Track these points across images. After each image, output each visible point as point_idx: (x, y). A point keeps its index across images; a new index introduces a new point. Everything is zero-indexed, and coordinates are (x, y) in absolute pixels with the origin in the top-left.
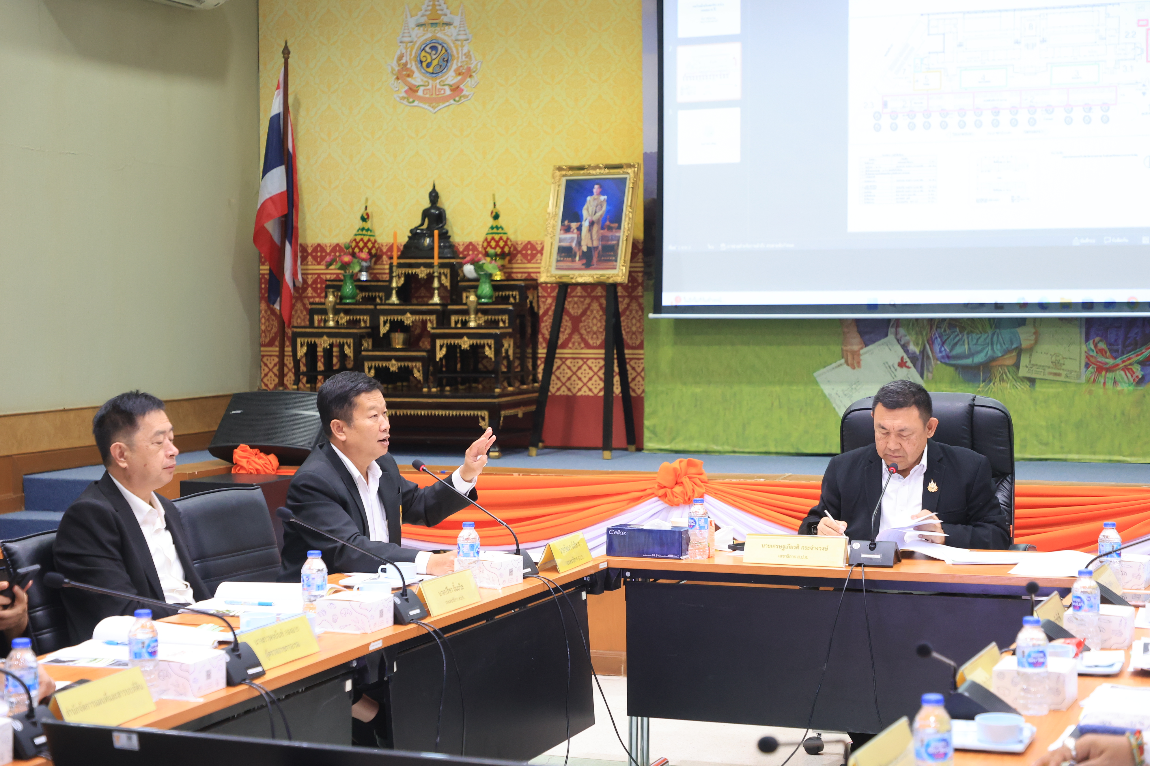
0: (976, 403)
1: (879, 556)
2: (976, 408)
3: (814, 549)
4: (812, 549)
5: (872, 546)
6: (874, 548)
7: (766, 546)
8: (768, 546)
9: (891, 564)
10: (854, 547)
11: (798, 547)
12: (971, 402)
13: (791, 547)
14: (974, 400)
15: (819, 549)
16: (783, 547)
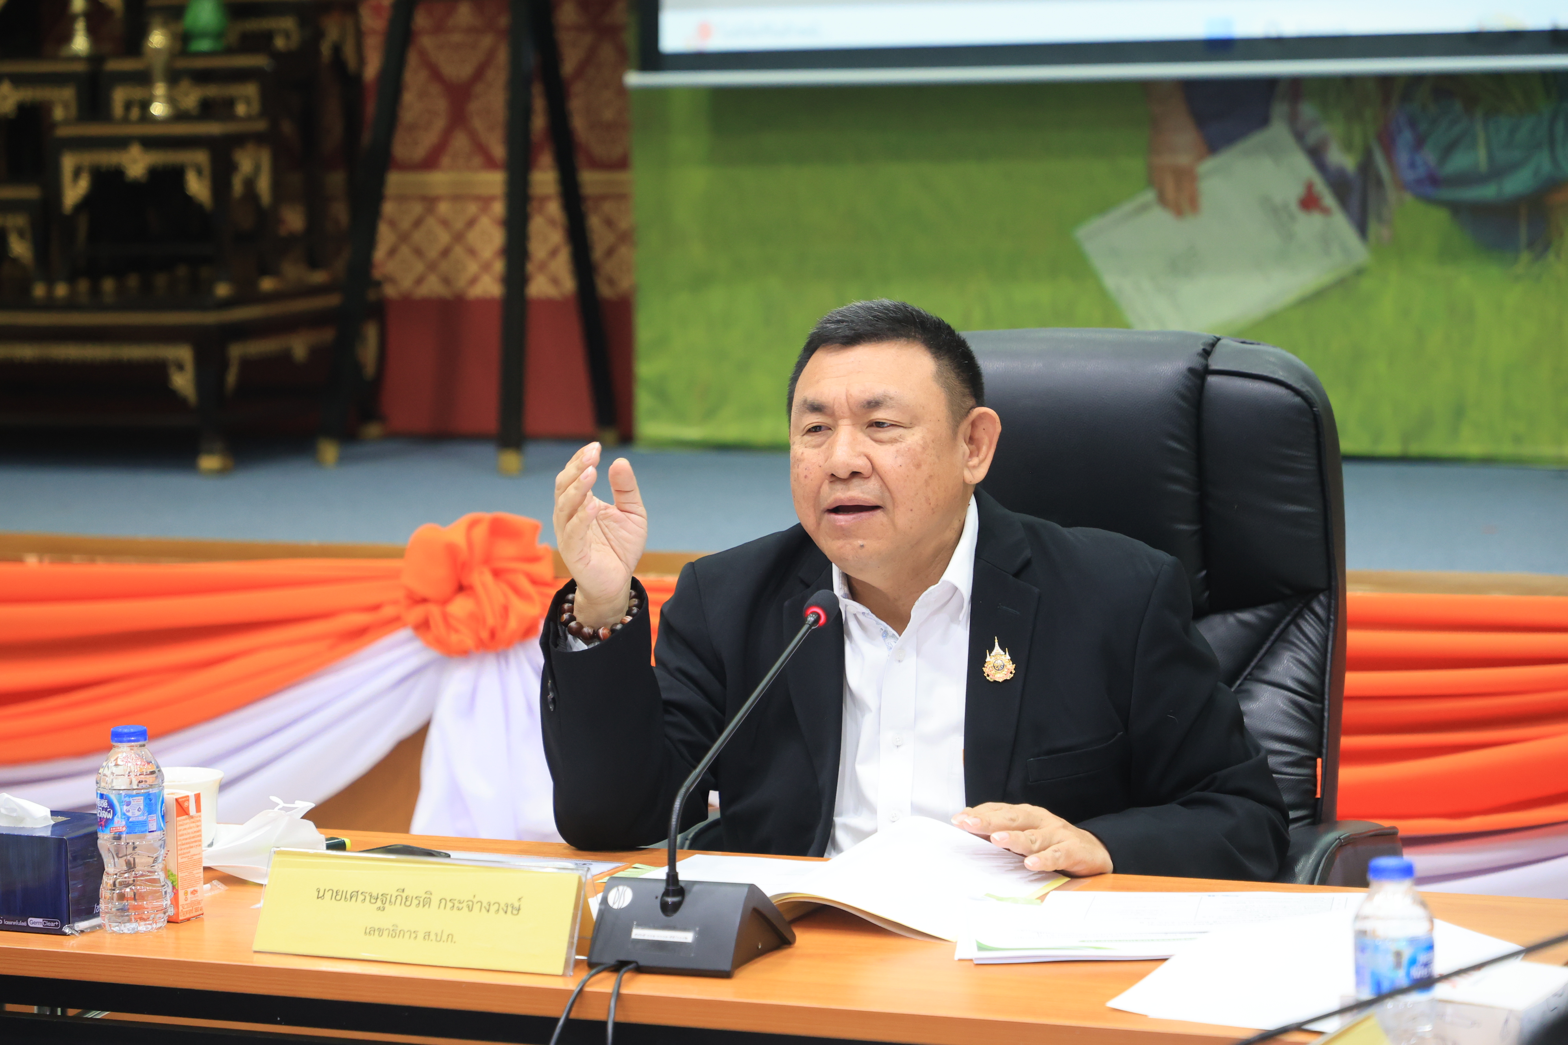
0: (1214, 365)
1: (687, 937)
2: (1212, 379)
3: (477, 907)
4: (470, 909)
5: (670, 900)
6: (676, 907)
7: (328, 895)
8: (336, 895)
9: (726, 966)
10: (611, 901)
11: (426, 902)
12: (1196, 362)
13: (407, 901)
14: (1207, 353)
15: (493, 908)
16: (381, 900)
